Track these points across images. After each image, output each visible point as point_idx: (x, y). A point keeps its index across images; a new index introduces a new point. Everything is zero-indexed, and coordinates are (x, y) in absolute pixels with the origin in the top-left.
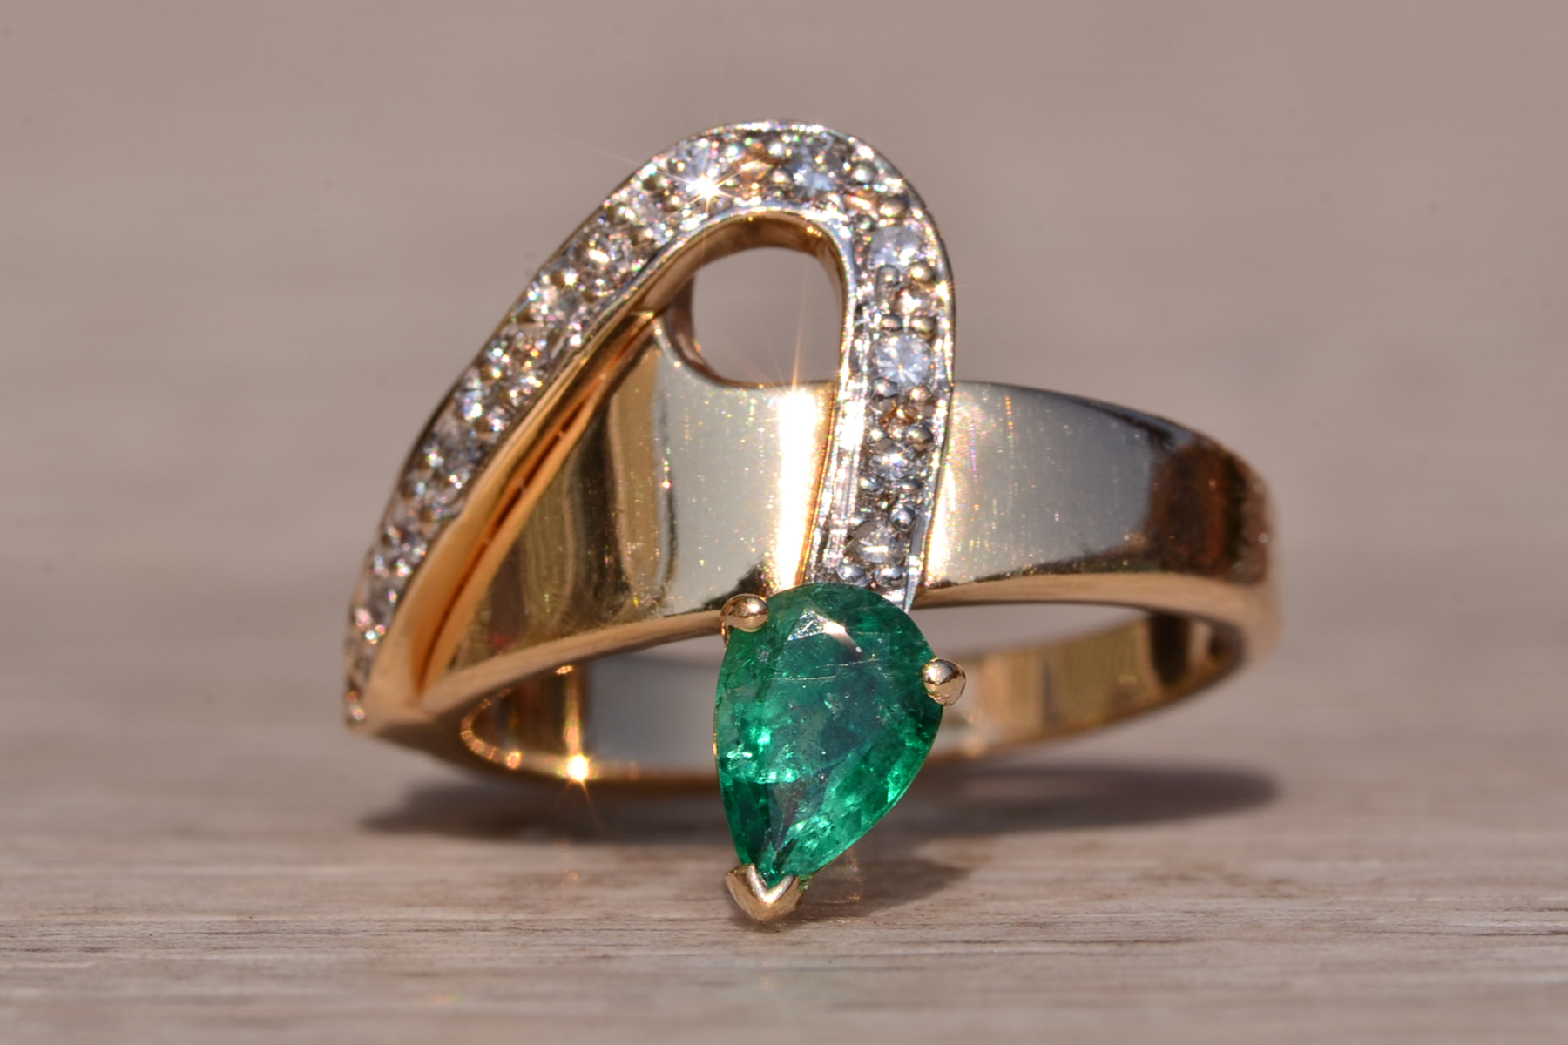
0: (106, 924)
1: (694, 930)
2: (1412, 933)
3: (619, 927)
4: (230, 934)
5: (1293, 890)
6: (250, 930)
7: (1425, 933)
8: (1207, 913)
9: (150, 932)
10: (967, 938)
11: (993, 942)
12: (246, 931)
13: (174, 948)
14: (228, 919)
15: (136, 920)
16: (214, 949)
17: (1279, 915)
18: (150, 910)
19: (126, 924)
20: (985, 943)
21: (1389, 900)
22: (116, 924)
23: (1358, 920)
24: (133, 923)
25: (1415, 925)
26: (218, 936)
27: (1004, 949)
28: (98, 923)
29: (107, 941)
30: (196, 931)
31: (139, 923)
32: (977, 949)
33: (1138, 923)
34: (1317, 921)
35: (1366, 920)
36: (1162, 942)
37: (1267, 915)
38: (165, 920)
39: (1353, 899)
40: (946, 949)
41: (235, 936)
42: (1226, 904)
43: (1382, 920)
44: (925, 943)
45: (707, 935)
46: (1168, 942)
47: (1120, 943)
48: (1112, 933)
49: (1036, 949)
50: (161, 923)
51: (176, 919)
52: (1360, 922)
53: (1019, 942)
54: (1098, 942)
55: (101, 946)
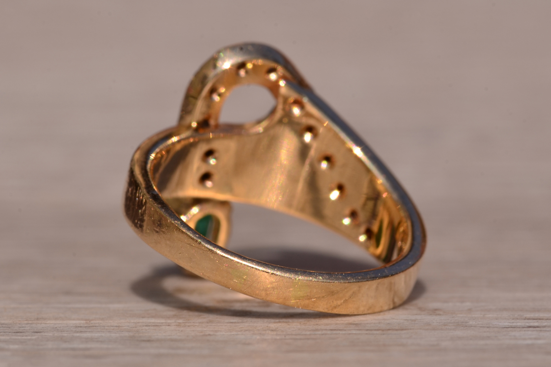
0: (41, 324)
1: (239, 326)
2: (481, 327)
3: (214, 325)
4: (83, 327)
5: (441, 313)
6: (90, 326)
7: (486, 327)
8: (412, 320)
9: (56, 326)
10: (331, 328)
11: (340, 330)
12: (88, 326)
13: (64, 332)
14: (82, 322)
15: (51, 322)
16: (77, 332)
17: (436, 321)
18: (56, 319)
19: (48, 324)
20: (337, 330)
21: (473, 316)
22: (44, 324)
23: (463, 322)
24: (50, 323)
25: (482, 324)
26: (79, 328)
27: (344, 332)
28: (38, 323)
29: (41, 329)
30: (71, 326)
31: (52, 323)
32: (335, 332)
33: (389, 324)
34: (449, 323)
35: (466, 322)
36: (397, 330)
37: (432, 321)
38: (61, 322)
39: (461, 315)
40: (324, 332)
41: (85, 328)
42: (418, 317)
43: (471, 323)
44: (317, 330)
45: (243, 327)
46: (399, 330)
47: (383, 330)
48: (380, 327)
49: (354, 332)
50: (60, 323)
51: (65, 322)
52: (464, 323)
53: (349, 330)
54: (375, 330)
55: (39, 331)
